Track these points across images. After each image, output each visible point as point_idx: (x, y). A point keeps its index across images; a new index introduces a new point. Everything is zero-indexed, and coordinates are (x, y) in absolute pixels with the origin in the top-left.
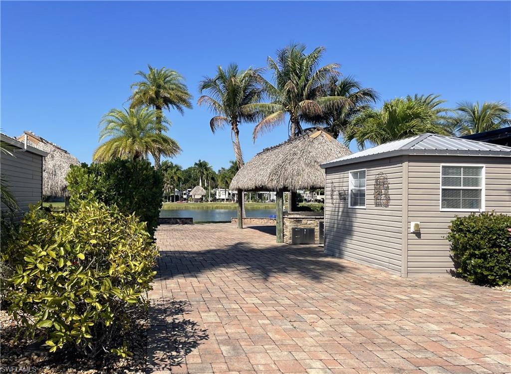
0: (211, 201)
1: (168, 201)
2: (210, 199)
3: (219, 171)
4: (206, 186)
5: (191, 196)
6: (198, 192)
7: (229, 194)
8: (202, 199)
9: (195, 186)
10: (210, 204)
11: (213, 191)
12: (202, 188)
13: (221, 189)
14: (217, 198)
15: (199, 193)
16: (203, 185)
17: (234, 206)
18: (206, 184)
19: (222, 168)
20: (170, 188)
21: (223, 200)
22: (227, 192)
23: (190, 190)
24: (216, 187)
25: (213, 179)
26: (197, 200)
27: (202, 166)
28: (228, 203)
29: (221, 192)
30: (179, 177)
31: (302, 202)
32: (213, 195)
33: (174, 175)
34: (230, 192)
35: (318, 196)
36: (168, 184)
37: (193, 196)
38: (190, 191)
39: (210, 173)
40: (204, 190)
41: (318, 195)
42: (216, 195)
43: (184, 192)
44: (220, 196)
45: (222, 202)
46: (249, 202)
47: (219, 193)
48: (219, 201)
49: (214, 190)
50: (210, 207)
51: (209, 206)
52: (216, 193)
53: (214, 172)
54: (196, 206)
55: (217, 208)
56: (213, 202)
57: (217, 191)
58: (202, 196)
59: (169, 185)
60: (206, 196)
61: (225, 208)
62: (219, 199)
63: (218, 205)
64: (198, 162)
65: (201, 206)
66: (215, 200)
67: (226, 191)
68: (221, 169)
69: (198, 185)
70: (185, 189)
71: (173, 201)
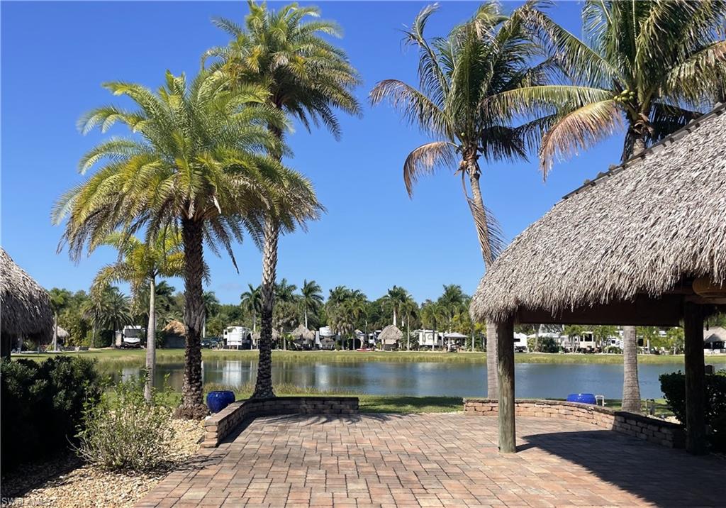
0: (411, 349)
1: (343, 347)
2: (409, 345)
3: (423, 305)
4: (403, 325)
5: (380, 340)
6: (391, 334)
7: (439, 338)
8: (396, 345)
9: (387, 325)
10: (408, 353)
11: (413, 334)
12: (397, 329)
13: (427, 331)
14: (421, 344)
15: (392, 336)
16: (399, 324)
17: (447, 358)
18: (403, 323)
19: (428, 300)
20: (347, 328)
21: (430, 347)
22: (436, 335)
23: (380, 331)
24: (419, 327)
25: (413, 314)
26: (388, 347)
27: (398, 295)
28: (437, 352)
29: (427, 335)
30: (360, 311)
31: (558, 352)
32: (414, 340)
33: (353, 309)
34: (441, 334)
35: (581, 342)
36: (343, 322)
37: (383, 341)
38: (378, 333)
39: (409, 304)
40: (399, 331)
41: (582, 340)
42: (418, 339)
43: (371, 335)
44: (425, 341)
45: (428, 351)
46: (470, 350)
47: (424, 336)
48: (424, 349)
49: (415, 331)
50: (409, 358)
51: (407, 357)
52: (418, 336)
53: (415, 303)
54: (388, 357)
55: (421, 360)
56: (413, 351)
57: (421, 334)
58: (397, 341)
59: (344, 324)
60: (403, 341)
61: (433, 360)
62: (424, 346)
63: (422, 356)
64: (392, 289)
65: (394, 357)
66: (416, 347)
67: (434, 333)
68: (425, 302)
69: (392, 323)
70: (373, 330)
71: (351, 349)
